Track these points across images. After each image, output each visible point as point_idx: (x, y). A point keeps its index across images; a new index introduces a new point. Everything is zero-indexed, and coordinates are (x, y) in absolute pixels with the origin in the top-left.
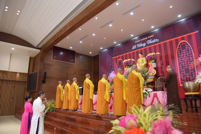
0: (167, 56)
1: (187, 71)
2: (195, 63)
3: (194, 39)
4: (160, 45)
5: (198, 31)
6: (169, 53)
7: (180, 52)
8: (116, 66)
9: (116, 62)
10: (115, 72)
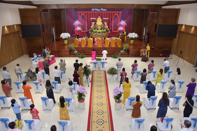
1: (116, 26)
2: (119, 24)
3: (120, 14)
4: (107, 13)
5: (122, 12)
7: (115, 18)
8: (80, 18)
9: (80, 15)
10: (79, 21)
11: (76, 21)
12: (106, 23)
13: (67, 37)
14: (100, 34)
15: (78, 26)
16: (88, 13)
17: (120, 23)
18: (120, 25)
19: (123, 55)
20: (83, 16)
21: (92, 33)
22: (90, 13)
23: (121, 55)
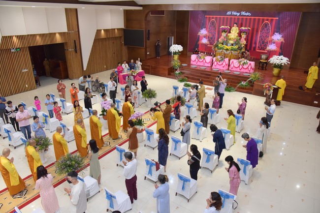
0: (253, 29)
1: (263, 42)
2: (269, 39)
3: (274, 22)
4: (251, 19)
5: (277, 18)
6: (256, 27)
7: (263, 29)
8: (209, 25)
9: (209, 21)
10: (207, 29)
11: (202, 29)
12: (244, 36)
13: (177, 51)
14: (228, 52)
15: (204, 37)
16: (220, 18)
17: (273, 37)
18: (272, 42)
19: (243, 89)
20: (213, 23)
21: (216, 48)
22: (224, 18)
23: (239, 88)
